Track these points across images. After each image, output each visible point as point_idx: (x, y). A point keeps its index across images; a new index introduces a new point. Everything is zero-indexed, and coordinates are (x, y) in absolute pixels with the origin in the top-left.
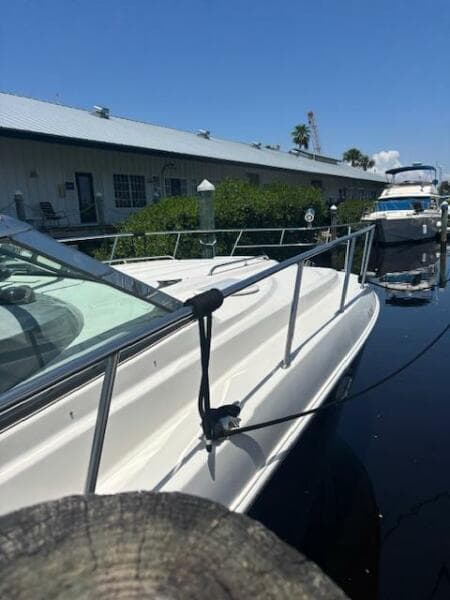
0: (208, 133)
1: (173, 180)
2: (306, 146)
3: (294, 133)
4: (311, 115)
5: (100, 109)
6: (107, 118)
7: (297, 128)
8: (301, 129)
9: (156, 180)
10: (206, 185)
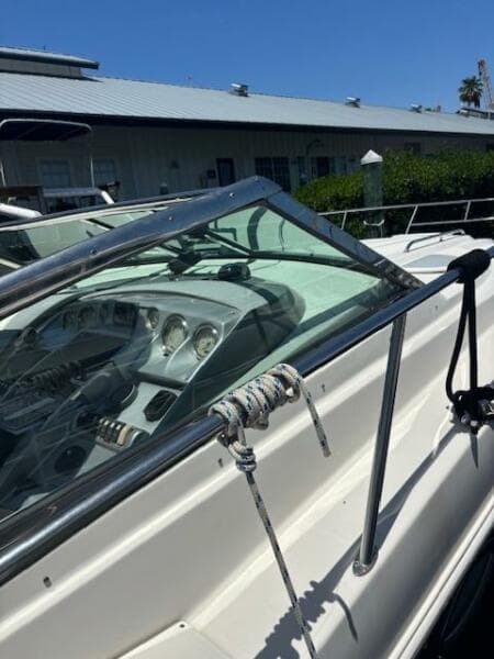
0: (358, 100)
1: (319, 159)
2: (477, 104)
3: (461, 89)
4: (481, 64)
5: (238, 86)
6: (246, 96)
7: (465, 82)
8: (470, 83)
9: (300, 160)
10: (372, 157)
